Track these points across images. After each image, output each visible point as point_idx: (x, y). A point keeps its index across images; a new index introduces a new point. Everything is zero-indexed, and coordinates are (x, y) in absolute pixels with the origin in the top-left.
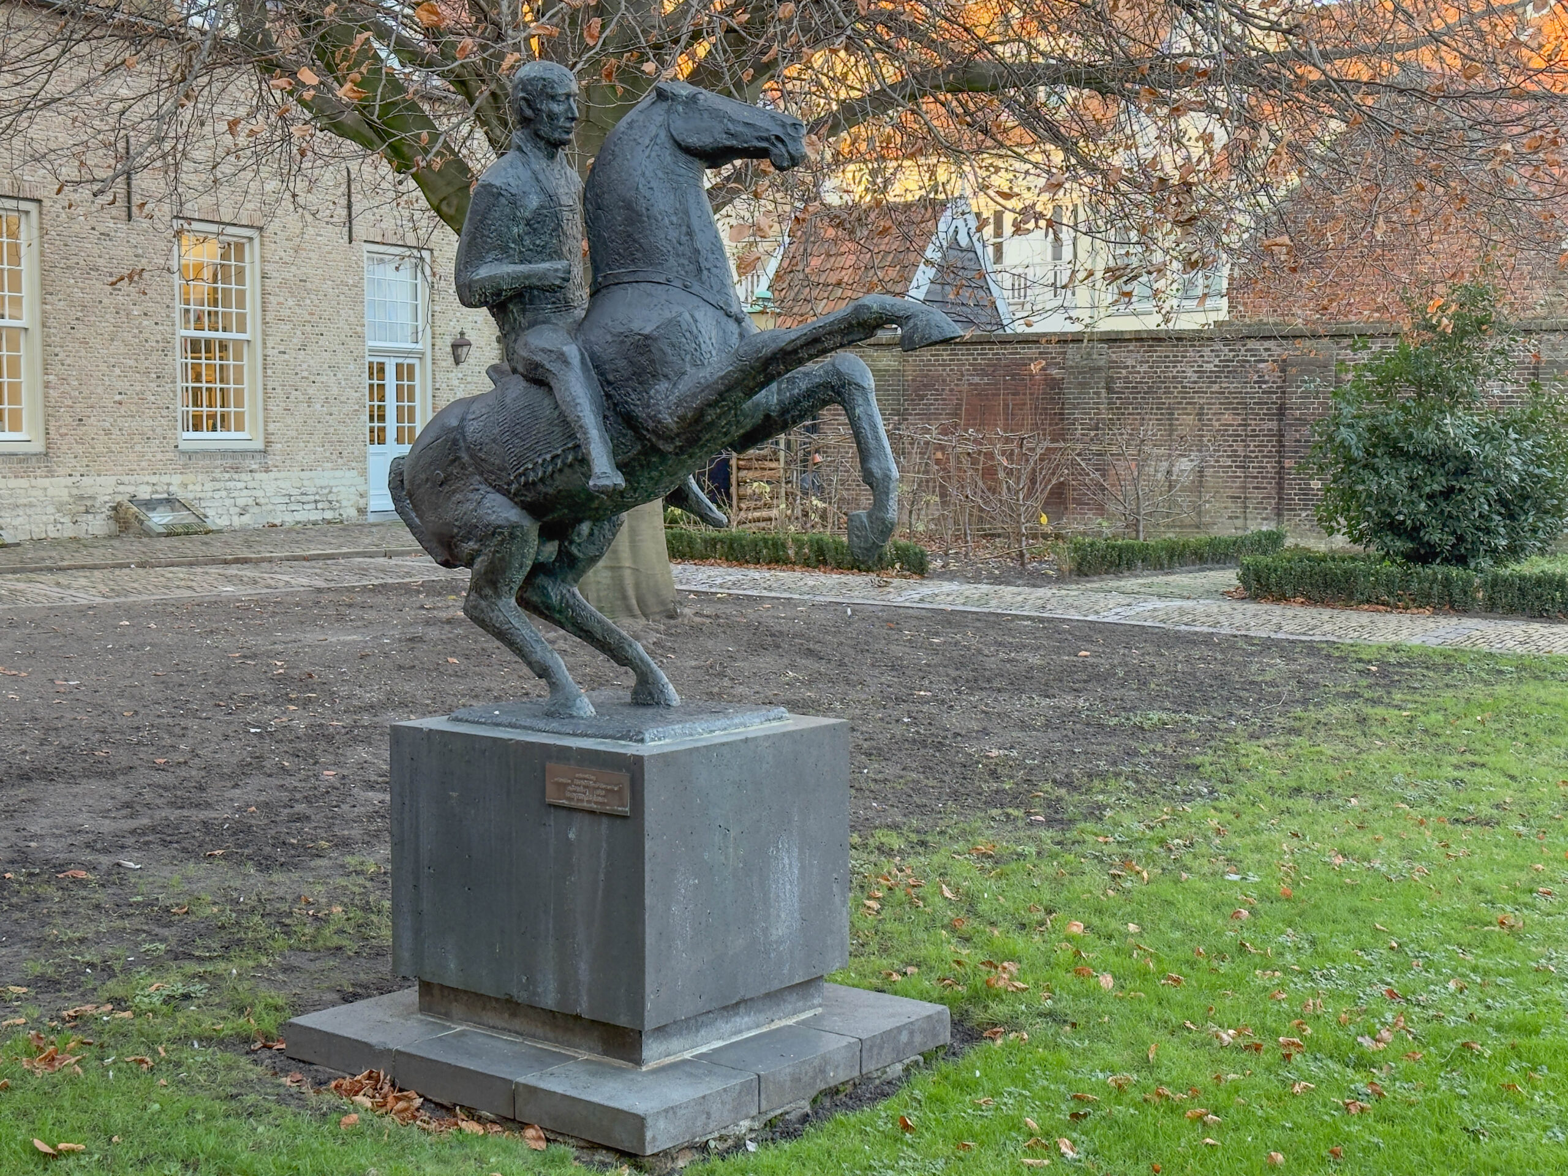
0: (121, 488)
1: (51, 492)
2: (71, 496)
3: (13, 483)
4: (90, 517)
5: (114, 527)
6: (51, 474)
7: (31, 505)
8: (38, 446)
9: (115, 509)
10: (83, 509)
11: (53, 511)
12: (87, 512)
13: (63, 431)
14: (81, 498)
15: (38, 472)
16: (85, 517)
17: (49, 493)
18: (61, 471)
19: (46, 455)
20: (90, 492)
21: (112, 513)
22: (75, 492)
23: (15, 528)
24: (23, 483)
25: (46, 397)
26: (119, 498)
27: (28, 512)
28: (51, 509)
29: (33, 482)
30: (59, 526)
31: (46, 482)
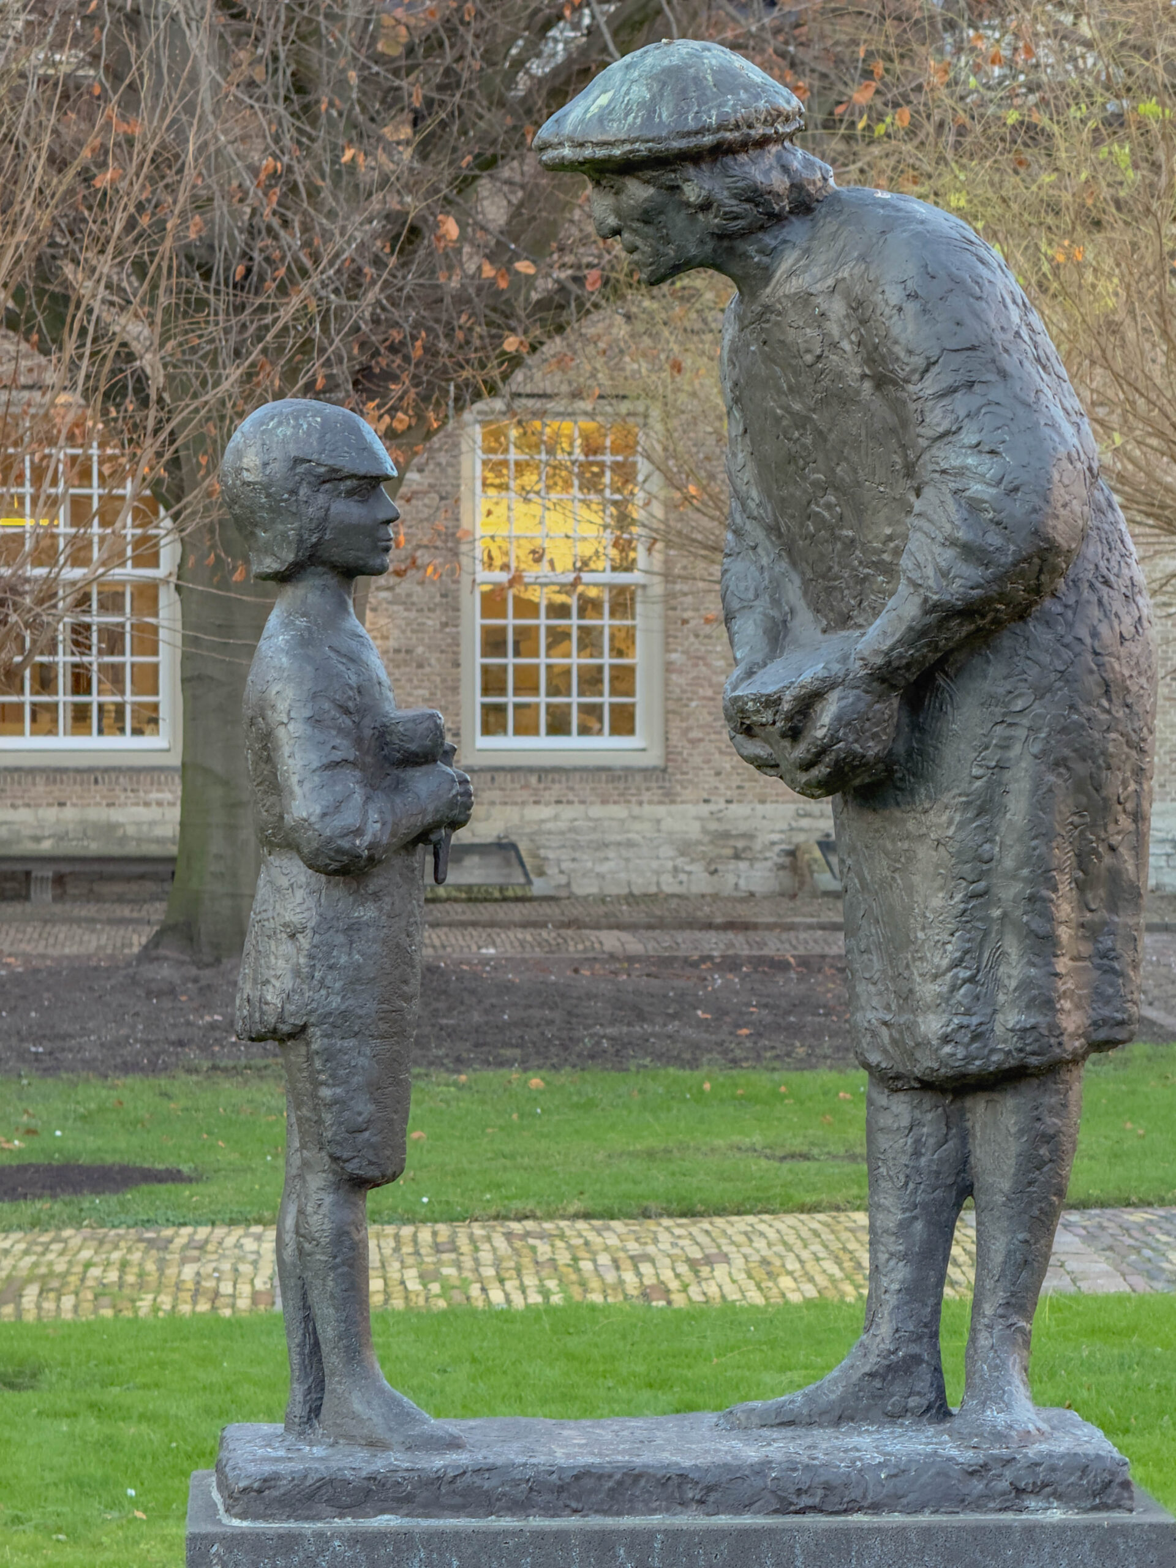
0: (805, 823)
1: (668, 824)
2: (704, 831)
3: (597, 811)
4: (743, 865)
5: (787, 879)
6: (669, 797)
7: (630, 844)
8: (653, 758)
9: (792, 853)
10: (729, 852)
11: (671, 853)
12: (737, 857)
13: (695, 734)
14: (726, 835)
15: (646, 796)
16: (732, 865)
17: (664, 826)
18: (688, 793)
19: (664, 770)
20: (743, 827)
21: (787, 860)
22: (713, 826)
23: (601, 876)
24: (618, 811)
25: (667, 683)
26: (800, 838)
27: (624, 853)
28: (667, 851)
29: (636, 810)
30: (683, 877)
31: (661, 810)
